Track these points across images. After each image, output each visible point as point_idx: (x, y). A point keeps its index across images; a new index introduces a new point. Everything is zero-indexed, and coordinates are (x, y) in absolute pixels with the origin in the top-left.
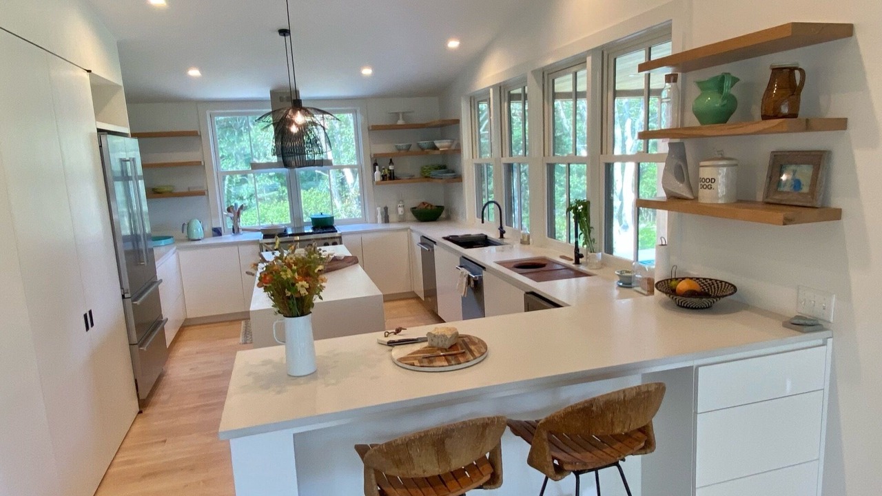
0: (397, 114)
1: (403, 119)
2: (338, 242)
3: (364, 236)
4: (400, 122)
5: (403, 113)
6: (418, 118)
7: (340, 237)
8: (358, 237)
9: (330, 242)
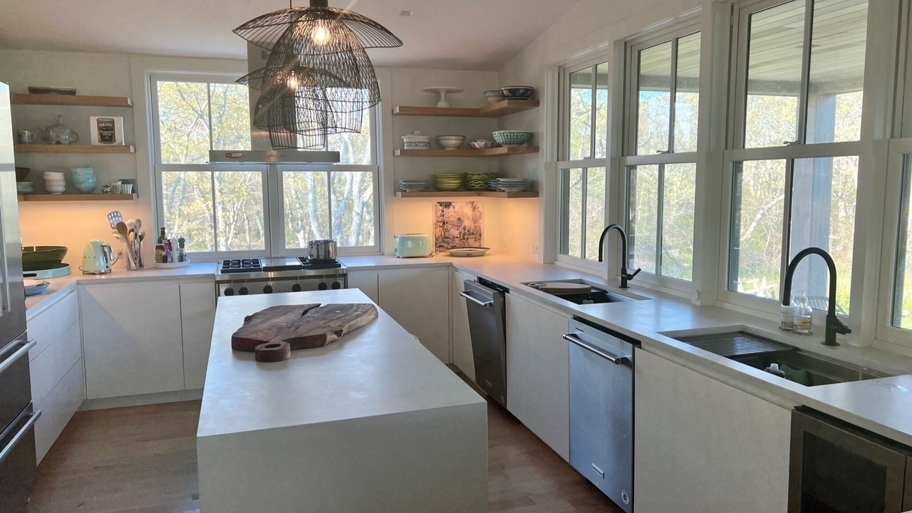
0: (437, 92)
1: (447, 99)
2: (341, 282)
3: (383, 274)
4: (442, 104)
5: (448, 91)
6: (467, 100)
7: (345, 276)
8: (374, 274)
9: (330, 282)
